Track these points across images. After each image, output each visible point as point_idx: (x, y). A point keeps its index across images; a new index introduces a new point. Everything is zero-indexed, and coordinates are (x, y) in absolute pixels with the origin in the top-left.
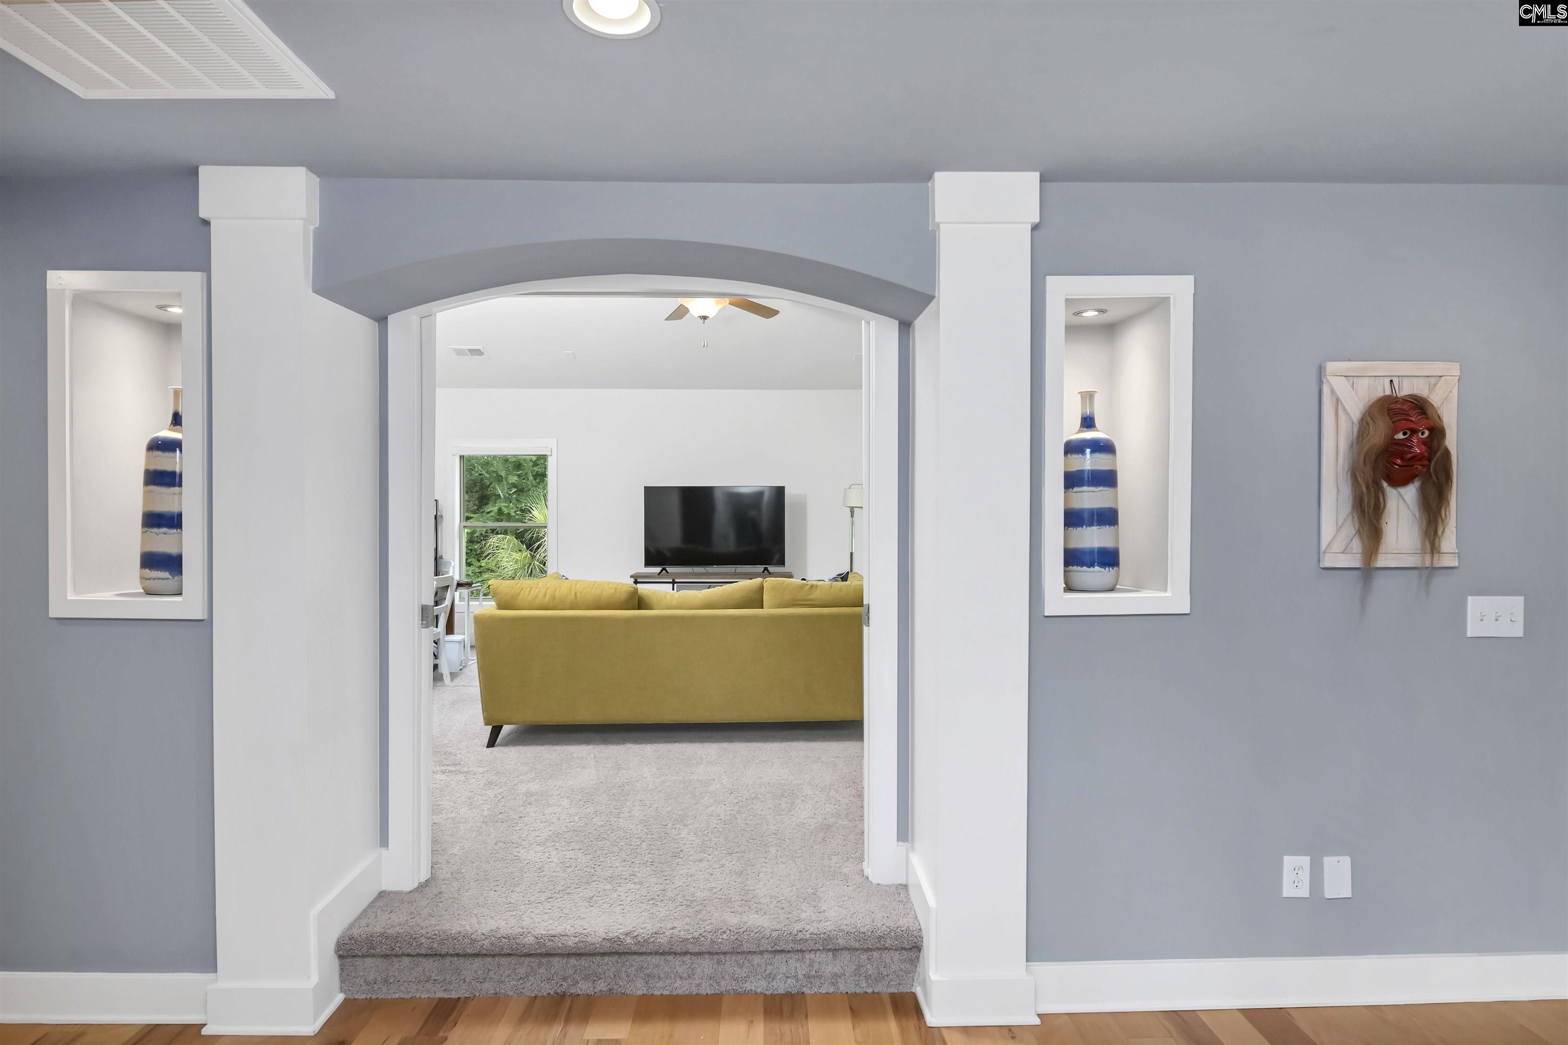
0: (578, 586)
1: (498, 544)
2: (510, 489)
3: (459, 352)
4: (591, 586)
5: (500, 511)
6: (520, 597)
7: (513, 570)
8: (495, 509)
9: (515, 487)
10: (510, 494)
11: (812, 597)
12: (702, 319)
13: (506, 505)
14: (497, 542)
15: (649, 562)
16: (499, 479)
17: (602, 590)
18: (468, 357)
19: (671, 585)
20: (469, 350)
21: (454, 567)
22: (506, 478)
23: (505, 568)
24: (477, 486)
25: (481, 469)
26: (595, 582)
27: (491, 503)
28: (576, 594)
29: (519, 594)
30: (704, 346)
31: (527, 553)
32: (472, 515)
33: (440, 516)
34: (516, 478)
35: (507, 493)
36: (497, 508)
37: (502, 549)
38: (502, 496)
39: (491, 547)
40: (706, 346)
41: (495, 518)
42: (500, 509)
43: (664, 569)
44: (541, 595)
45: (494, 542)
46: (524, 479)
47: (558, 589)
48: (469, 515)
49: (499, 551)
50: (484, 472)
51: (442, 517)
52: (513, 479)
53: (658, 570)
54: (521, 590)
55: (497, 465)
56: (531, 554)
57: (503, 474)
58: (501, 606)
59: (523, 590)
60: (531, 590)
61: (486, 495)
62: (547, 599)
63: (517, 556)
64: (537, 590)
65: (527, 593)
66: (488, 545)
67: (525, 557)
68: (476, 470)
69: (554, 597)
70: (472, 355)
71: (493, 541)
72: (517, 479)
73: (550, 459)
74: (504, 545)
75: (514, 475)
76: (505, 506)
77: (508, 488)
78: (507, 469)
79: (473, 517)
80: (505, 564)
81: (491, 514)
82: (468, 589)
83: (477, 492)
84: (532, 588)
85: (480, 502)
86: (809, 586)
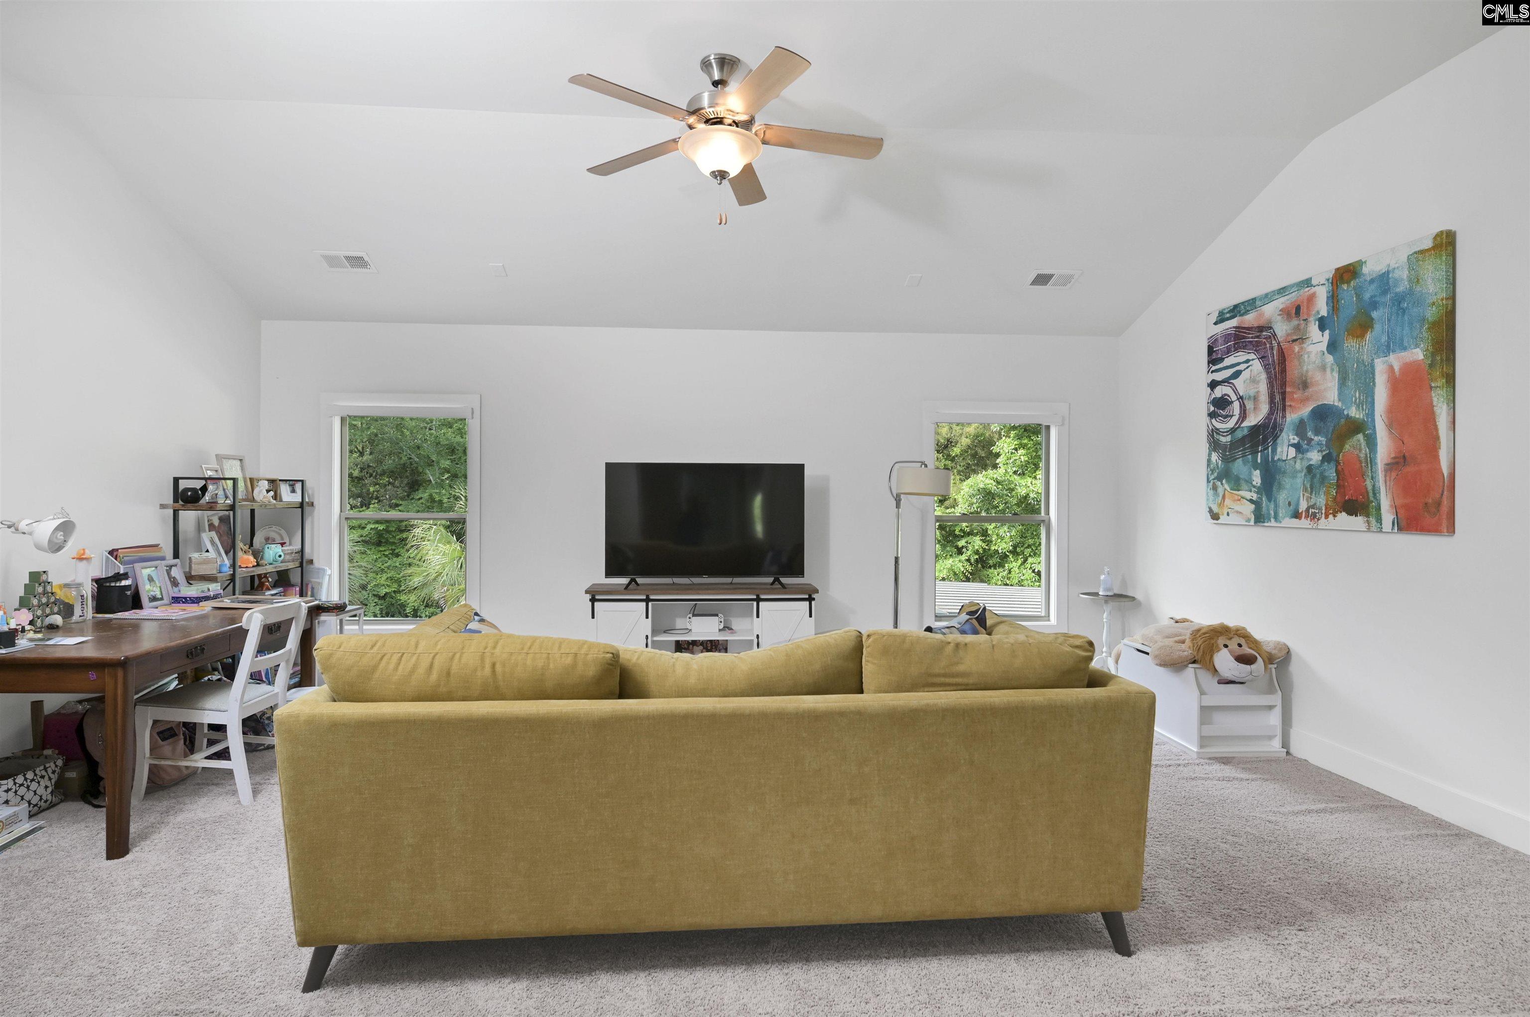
0: (497, 651)
1: (424, 535)
2: (442, 474)
3: (332, 261)
4: (525, 651)
5: (432, 499)
6: (377, 675)
7: (440, 564)
8: (426, 496)
9: (448, 472)
10: (442, 480)
11: (961, 668)
12: (716, 177)
13: (438, 491)
14: (423, 532)
15: (610, 571)
16: (431, 463)
17: (548, 658)
18: (346, 270)
19: (644, 604)
20: (347, 258)
21: (330, 576)
22: (438, 463)
23: (432, 562)
24: (407, 471)
25: (410, 453)
26: (534, 639)
27: (422, 489)
28: (494, 665)
29: (375, 668)
30: (720, 224)
31: (457, 546)
32: (401, 502)
33: (308, 503)
34: (448, 462)
35: (439, 478)
36: (427, 494)
37: (429, 540)
38: (433, 482)
39: (415, 538)
40: (724, 221)
41: (426, 505)
42: (431, 495)
43: (633, 580)
44: (421, 670)
45: (418, 533)
46: (457, 464)
47: (458, 656)
48: (398, 502)
49: (424, 543)
50: (413, 456)
51: (312, 504)
52: (446, 463)
53: (624, 581)
54: (382, 659)
55: (427, 448)
56: (461, 547)
57: (434, 458)
58: (340, 695)
59: (386, 658)
60: (402, 656)
61: (417, 481)
62: (434, 676)
63: (446, 548)
64: (415, 658)
65: (392, 666)
66: (412, 536)
67: (454, 550)
68: (405, 453)
69: (448, 674)
70: (352, 266)
71: (417, 531)
72: (450, 464)
73: (469, 421)
74: (430, 536)
75: (445, 460)
76: (436, 493)
77: (440, 474)
78: (439, 453)
79: (401, 505)
80: (431, 557)
81: (421, 501)
82: (337, 615)
83: (407, 477)
84: (403, 654)
85: (410, 488)
86: (952, 644)
